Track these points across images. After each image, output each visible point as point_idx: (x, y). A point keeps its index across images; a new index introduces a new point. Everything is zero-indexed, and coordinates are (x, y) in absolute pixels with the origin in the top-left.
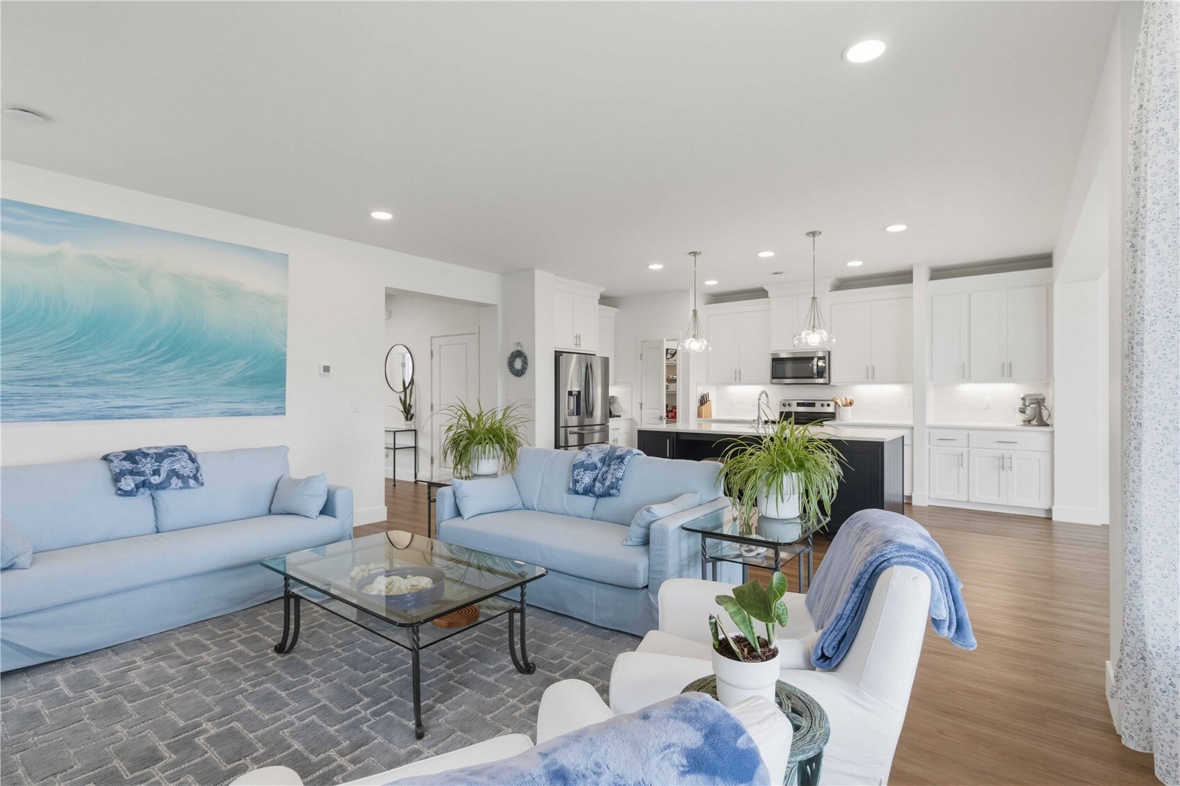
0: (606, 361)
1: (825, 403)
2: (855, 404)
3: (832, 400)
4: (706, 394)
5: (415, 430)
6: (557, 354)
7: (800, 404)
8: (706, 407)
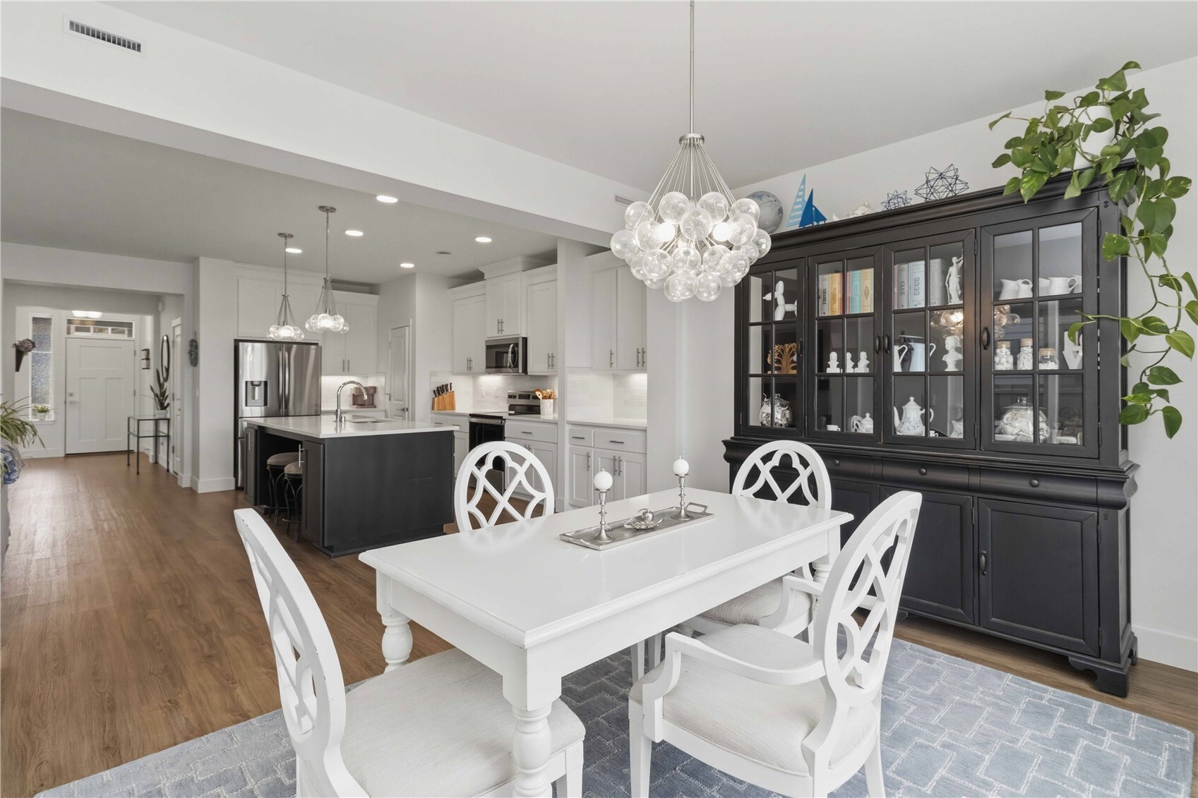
4: (447, 385)
5: (169, 420)
6: (237, 342)
7: (521, 396)
8: (443, 398)
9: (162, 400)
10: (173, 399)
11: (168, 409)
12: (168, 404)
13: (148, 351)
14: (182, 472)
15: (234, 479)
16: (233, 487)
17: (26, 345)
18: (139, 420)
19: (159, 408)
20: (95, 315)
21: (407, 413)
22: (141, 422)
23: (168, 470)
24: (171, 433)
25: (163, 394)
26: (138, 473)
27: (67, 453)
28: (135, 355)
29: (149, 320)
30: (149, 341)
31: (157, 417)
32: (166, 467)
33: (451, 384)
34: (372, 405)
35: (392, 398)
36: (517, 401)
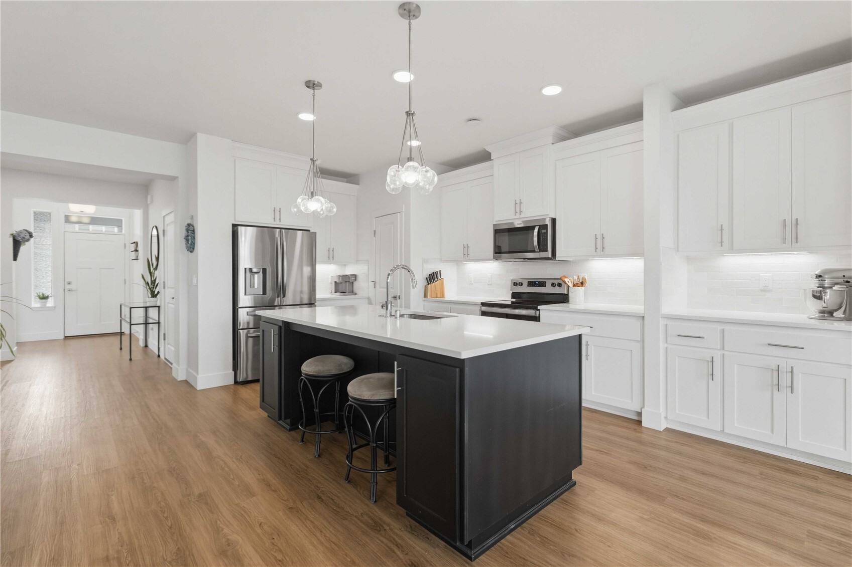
0: (312, 237)
1: (556, 283)
3: (561, 279)
4: (437, 272)
5: (159, 307)
6: (235, 227)
7: (531, 284)
8: (435, 286)
9: (153, 289)
10: (164, 287)
11: (158, 296)
12: (158, 292)
13: (136, 243)
14: (178, 363)
15: (233, 372)
16: (231, 381)
17: (22, 235)
18: (131, 308)
19: (150, 296)
20: (90, 209)
21: (399, 300)
22: (132, 309)
23: (159, 356)
24: (162, 321)
25: (153, 282)
26: (131, 359)
27: (66, 336)
28: (125, 248)
29: (138, 213)
30: (138, 234)
31: (148, 305)
32: (157, 354)
33: (440, 271)
34: (352, 293)
35: (377, 286)
36: (525, 289)
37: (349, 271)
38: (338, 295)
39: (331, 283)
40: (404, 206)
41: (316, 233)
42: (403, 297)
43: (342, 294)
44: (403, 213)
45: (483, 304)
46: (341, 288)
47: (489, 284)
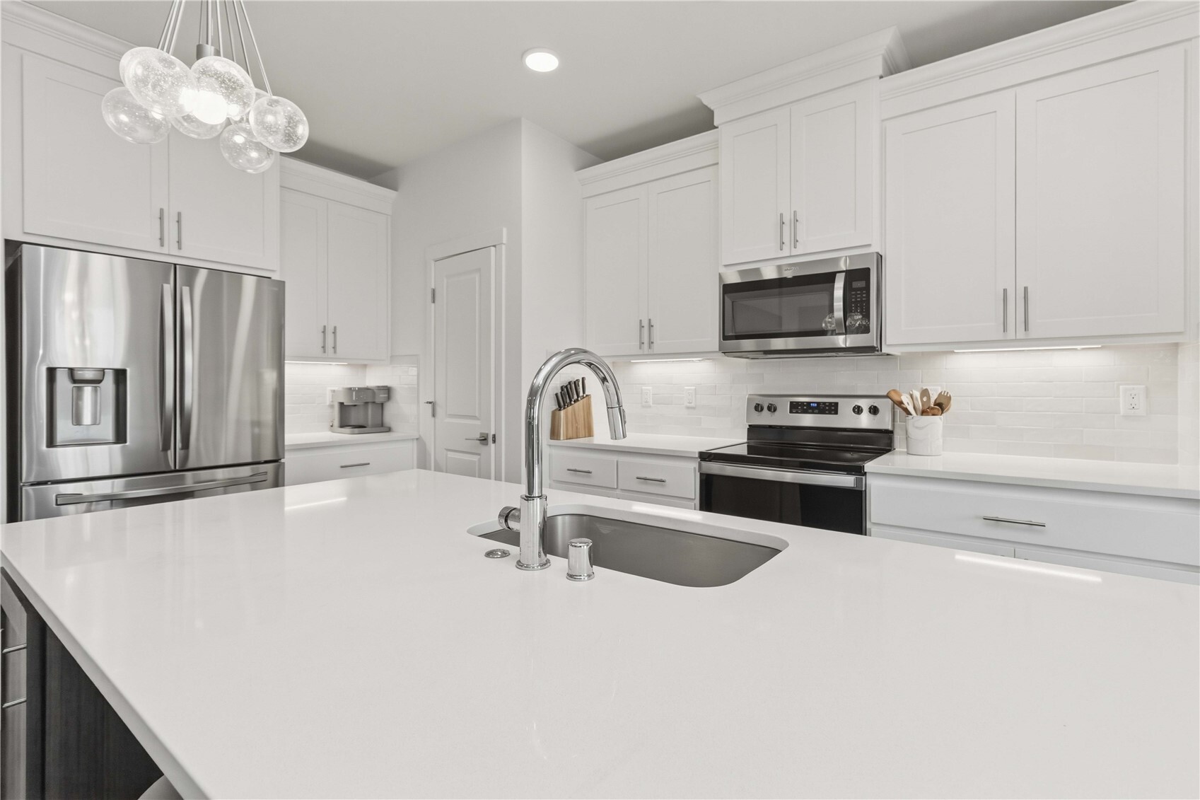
0: (275, 292)
1: (865, 404)
2: (954, 407)
3: (887, 396)
4: (578, 381)
7: (796, 408)
8: (574, 410)
33: (583, 379)
34: (382, 427)
35: (439, 411)
36: (784, 418)
37: (373, 379)
38: (345, 435)
39: (332, 406)
40: (505, 230)
41: (284, 282)
42: (502, 439)
43: (356, 430)
44: (504, 247)
45: (705, 457)
46: (355, 417)
47: (688, 408)
